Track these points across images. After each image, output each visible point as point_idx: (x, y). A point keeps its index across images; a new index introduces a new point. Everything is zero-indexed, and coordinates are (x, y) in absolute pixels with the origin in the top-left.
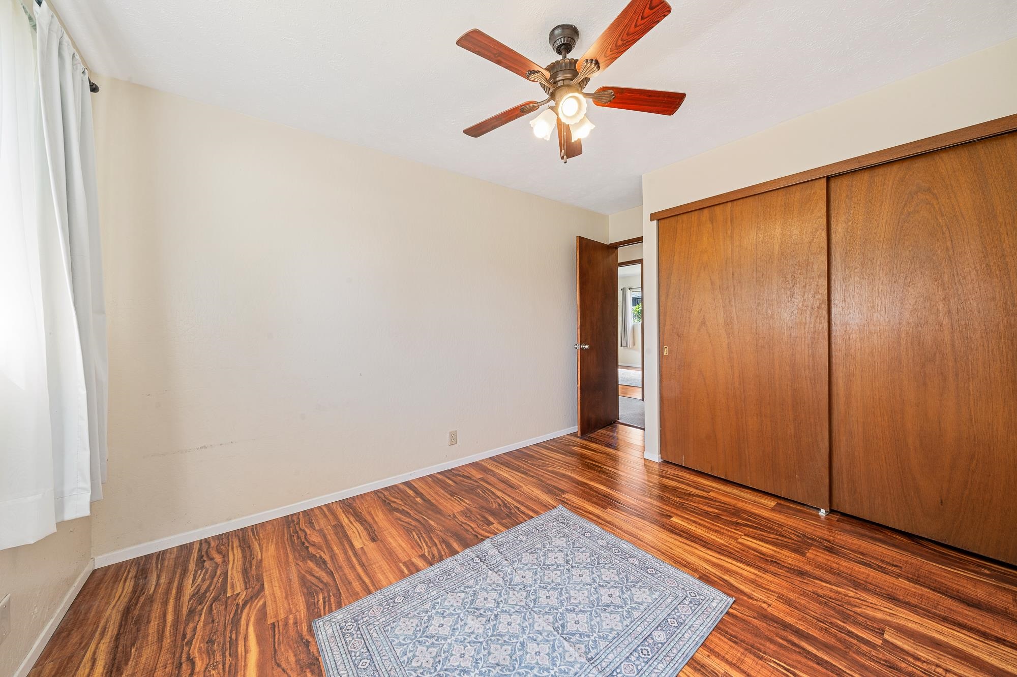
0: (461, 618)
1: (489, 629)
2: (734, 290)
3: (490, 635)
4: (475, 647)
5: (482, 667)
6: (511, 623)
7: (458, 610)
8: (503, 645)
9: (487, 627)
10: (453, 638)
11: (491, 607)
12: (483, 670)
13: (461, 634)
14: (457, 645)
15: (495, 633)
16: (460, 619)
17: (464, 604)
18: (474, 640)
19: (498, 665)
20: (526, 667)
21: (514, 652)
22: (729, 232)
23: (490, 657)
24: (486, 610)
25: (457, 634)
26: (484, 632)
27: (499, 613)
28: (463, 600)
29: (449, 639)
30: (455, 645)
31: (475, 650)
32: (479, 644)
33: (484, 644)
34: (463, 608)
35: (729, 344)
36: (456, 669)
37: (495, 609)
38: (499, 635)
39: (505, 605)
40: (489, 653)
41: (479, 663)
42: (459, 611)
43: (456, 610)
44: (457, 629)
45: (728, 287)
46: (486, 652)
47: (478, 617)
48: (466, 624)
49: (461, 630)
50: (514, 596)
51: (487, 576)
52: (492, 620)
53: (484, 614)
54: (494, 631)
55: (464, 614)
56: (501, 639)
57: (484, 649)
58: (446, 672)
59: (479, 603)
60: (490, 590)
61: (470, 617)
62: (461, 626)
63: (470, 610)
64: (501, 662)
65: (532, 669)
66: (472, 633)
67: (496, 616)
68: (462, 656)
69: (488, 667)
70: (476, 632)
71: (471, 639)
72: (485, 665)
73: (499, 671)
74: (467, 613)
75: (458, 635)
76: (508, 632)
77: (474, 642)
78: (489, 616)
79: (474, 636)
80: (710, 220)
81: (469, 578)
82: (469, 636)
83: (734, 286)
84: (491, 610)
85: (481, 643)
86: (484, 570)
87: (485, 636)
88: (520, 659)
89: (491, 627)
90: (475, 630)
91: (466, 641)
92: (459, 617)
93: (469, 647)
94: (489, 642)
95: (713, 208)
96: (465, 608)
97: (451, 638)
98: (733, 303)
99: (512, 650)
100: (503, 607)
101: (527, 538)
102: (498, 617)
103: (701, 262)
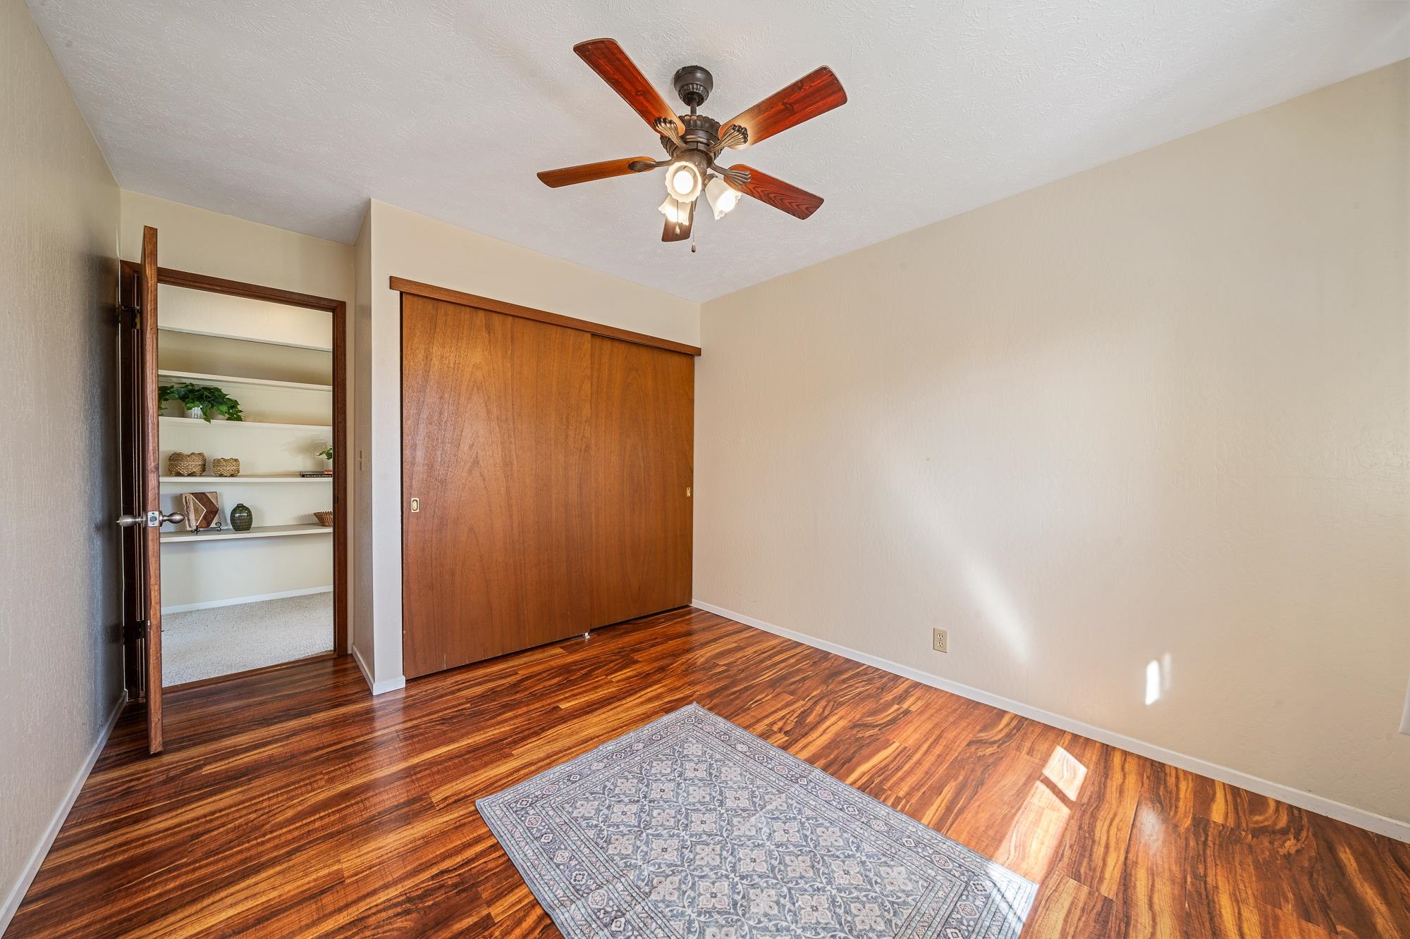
0: (758, 923)
1: (767, 882)
2: (514, 423)
3: (775, 881)
4: (797, 895)
5: (821, 883)
6: (751, 858)
7: (744, 931)
8: (785, 864)
9: (765, 885)
10: (793, 927)
11: (729, 885)
12: (824, 881)
13: (783, 918)
14: (801, 919)
15: (771, 875)
16: (758, 926)
17: (730, 924)
18: (787, 898)
19: (813, 867)
20: (806, 841)
21: (790, 853)
22: (509, 353)
23: (806, 875)
24: (734, 892)
25: (784, 924)
26: (773, 888)
27: (737, 874)
28: (723, 926)
29: (796, 932)
30: (802, 922)
31: (803, 895)
32: (793, 892)
33: (790, 885)
34: (739, 923)
35: (507, 488)
36: (834, 913)
37: (731, 880)
38: (773, 871)
39: (723, 867)
40: (802, 877)
41: (817, 887)
42: (746, 928)
43: (743, 934)
44: (776, 925)
45: (507, 420)
46: (802, 882)
47: (749, 900)
48: (766, 915)
49: (776, 920)
50: (705, 858)
51: (663, 901)
52: (751, 881)
53: (742, 894)
54: (768, 877)
55: (749, 919)
56: (777, 868)
57: (797, 883)
58: (843, 923)
59: (724, 903)
60: (695, 892)
61: (753, 910)
62: (770, 920)
63: (740, 913)
64: (809, 863)
65: (806, 836)
66: (778, 903)
67: (742, 878)
68: (815, 908)
69: (819, 876)
70: (775, 898)
71: (788, 903)
72: (819, 880)
73: (821, 865)
74: (747, 916)
75: (787, 921)
76: (766, 861)
77: (791, 898)
78: (745, 886)
79: (782, 899)
80: (486, 328)
81: (666, 930)
82: (784, 906)
83: (514, 419)
84: (733, 886)
85: (790, 889)
86: (646, 908)
87: (778, 886)
88: (798, 847)
89: (764, 880)
90: (772, 899)
91: (792, 908)
92: (755, 927)
93: (800, 903)
94: (785, 880)
95: (490, 313)
96: (738, 920)
97: (793, 930)
98: (513, 440)
99: (790, 855)
100: (727, 871)
101: (566, 849)
102: (744, 874)
103: (473, 379)
